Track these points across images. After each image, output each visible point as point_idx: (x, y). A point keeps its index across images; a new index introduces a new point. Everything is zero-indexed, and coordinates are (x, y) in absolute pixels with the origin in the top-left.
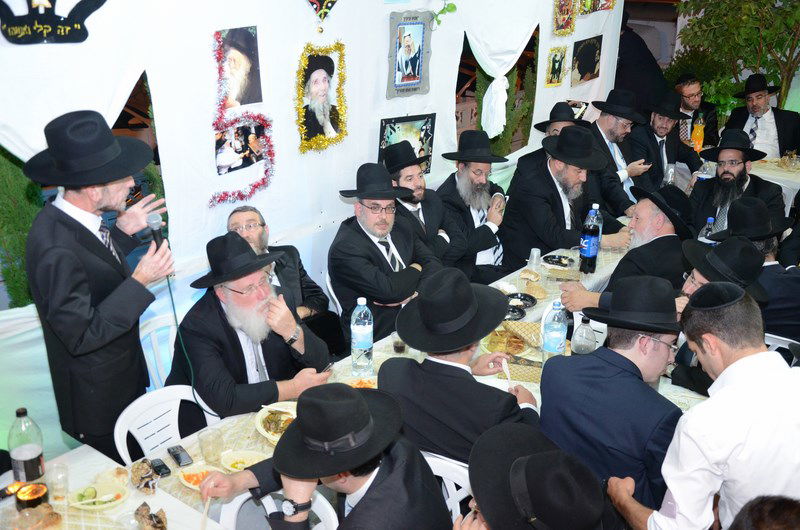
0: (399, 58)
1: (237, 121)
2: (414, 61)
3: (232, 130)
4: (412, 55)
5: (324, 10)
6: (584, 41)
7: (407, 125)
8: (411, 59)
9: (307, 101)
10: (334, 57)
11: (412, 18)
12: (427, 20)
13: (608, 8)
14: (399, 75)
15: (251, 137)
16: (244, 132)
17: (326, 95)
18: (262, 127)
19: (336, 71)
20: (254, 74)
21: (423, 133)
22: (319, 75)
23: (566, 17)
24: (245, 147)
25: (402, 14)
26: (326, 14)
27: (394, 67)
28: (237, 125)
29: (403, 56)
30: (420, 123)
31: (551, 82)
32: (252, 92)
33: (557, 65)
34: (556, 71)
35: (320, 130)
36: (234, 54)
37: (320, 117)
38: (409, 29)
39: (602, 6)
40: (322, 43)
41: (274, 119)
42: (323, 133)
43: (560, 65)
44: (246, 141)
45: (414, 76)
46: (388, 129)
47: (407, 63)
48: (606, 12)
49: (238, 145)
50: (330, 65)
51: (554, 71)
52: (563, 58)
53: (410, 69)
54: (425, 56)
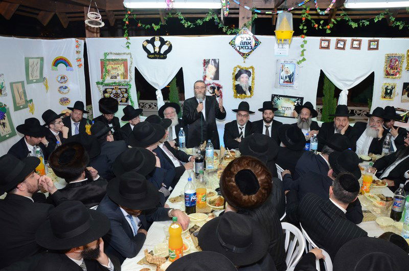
0: (282, 75)
1: (210, 84)
2: (290, 77)
3: (209, 87)
4: (289, 74)
5: (245, 56)
7: (286, 98)
8: (288, 76)
9: (237, 83)
10: (251, 70)
14: (282, 81)
15: (216, 90)
16: (213, 88)
17: (247, 82)
18: (219, 87)
19: (252, 75)
20: (217, 72)
21: (296, 104)
22: (244, 75)
23: (396, 71)
24: (214, 92)
26: (246, 57)
27: (279, 77)
28: (210, 86)
29: (283, 74)
30: (294, 99)
31: (385, 98)
33: (389, 91)
34: (388, 93)
35: (245, 93)
36: (210, 66)
37: (244, 89)
42: (245, 94)
43: (391, 91)
44: (214, 91)
45: (290, 82)
46: (276, 98)
47: (286, 77)
49: (211, 91)
50: (249, 74)
51: (386, 93)
52: (393, 88)
53: (288, 79)
54: (296, 76)
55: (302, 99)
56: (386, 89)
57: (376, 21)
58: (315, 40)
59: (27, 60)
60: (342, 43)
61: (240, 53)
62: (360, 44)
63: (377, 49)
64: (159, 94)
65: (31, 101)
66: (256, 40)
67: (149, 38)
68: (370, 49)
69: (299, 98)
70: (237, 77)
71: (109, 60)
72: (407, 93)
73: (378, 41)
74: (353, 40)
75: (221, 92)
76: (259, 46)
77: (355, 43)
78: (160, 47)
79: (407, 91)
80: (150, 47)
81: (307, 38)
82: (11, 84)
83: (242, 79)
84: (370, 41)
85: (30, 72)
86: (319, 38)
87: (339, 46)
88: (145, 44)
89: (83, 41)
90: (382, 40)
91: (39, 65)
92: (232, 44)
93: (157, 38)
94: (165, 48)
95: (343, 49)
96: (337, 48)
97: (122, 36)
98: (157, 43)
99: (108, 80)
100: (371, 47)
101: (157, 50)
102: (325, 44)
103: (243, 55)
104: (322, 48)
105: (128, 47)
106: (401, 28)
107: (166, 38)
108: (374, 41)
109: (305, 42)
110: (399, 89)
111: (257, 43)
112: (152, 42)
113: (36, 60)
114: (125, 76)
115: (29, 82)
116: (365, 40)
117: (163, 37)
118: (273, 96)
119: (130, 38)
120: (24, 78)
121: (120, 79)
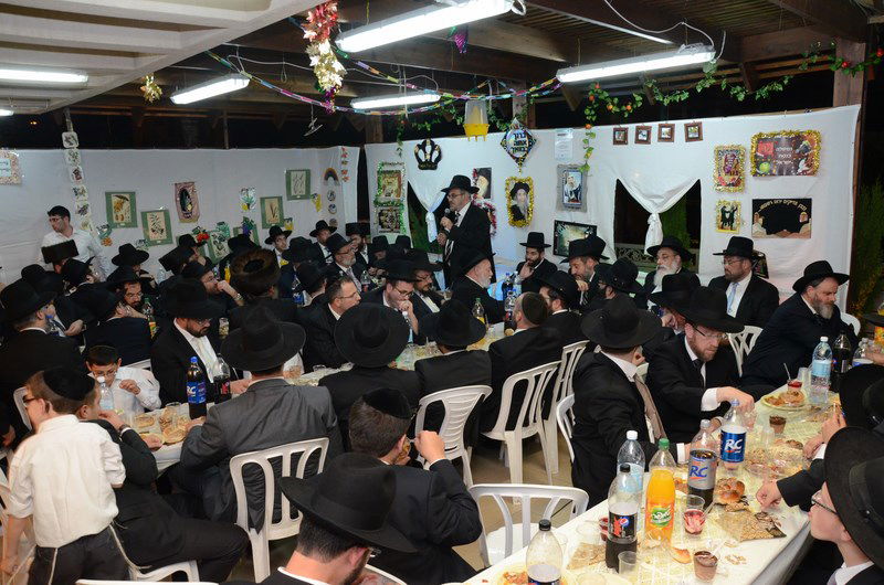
0: (566, 189)
2: (576, 192)
4: (575, 188)
5: (520, 162)
6: (773, 200)
7: (573, 227)
8: (574, 191)
9: (514, 203)
11: (574, 168)
12: (583, 170)
13: (813, 173)
17: (525, 202)
18: (492, 210)
19: (530, 191)
20: (489, 187)
21: (587, 236)
22: (521, 191)
23: (736, 177)
25: (565, 166)
27: (562, 193)
29: (568, 188)
30: (584, 229)
31: (722, 228)
32: (488, 195)
33: (727, 216)
34: (727, 219)
35: (522, 217)
36: (481, 177)
37: (522, 212)
38: (571, 174)
39: (803, 172)
40: (522, 177)
41: (497, 208)
42: (524, 219)
43: (732, 215)
45: (578, 200)
46: (560, 227)
47: (571, 193)
48: (811, 178)
50: (527, 188)
51: (724, 219)
52: (734, 210)
53: (573, 196)
54: (583, 190)
55: (595, 228)
56: (723, 212)
57: (699, 91)
58: (606, 132)
59: (289, 173)
60: (645, 132)
61: (514, 158)
62: (672, 133)
63: (699, 138)
64: (430, 217)
65: (291, 219)
66: (530, 137)
67: (420, 142)
68: (688, 139)
69: (590, 226)
70: (513, 194)
71: (385, 172)
72: (761, 220)
73: (699, 125)
74: (661, 126)
75: (494, 217)
76: (534, 147)
77: (664, 130)
78: (431, 154)
79: (761, 215)
80: (421, 153)
81: (595, 129)
82: (262, 200)
83: (519, 197)
84: (687, 126)
85: (292, 186)
86: (612, 127)
87: (640, 137)
88: (417, 149)
89: (358, 149)
90: (707, 122)
91: (304, 178)
92: (504, 144)
93: (428, 141)
94: (436, 154)
95: (647, 142)
96: (638, 141)
97: (395, 141)
98: (428, 148)
99: (383, 198)
100: (691, 136)
101: (428, 157)
102: (619, 137)
103: (517, 160)
104: (616, 142)
105: (400, 154)
106: (741, 97)
107: (436, 141)
108: (694, 125)
109: (592, 135)
110: (745, 212)
111: (532, 142)
112: (423, 147)
113: (300, 174)
114: (398, 192)
115: (291, 198)
116: (680, 124)
117: (433, 140)
118: (557, 223)
119: (404, 142)
120: (283, 193)
121: (393, 196)
